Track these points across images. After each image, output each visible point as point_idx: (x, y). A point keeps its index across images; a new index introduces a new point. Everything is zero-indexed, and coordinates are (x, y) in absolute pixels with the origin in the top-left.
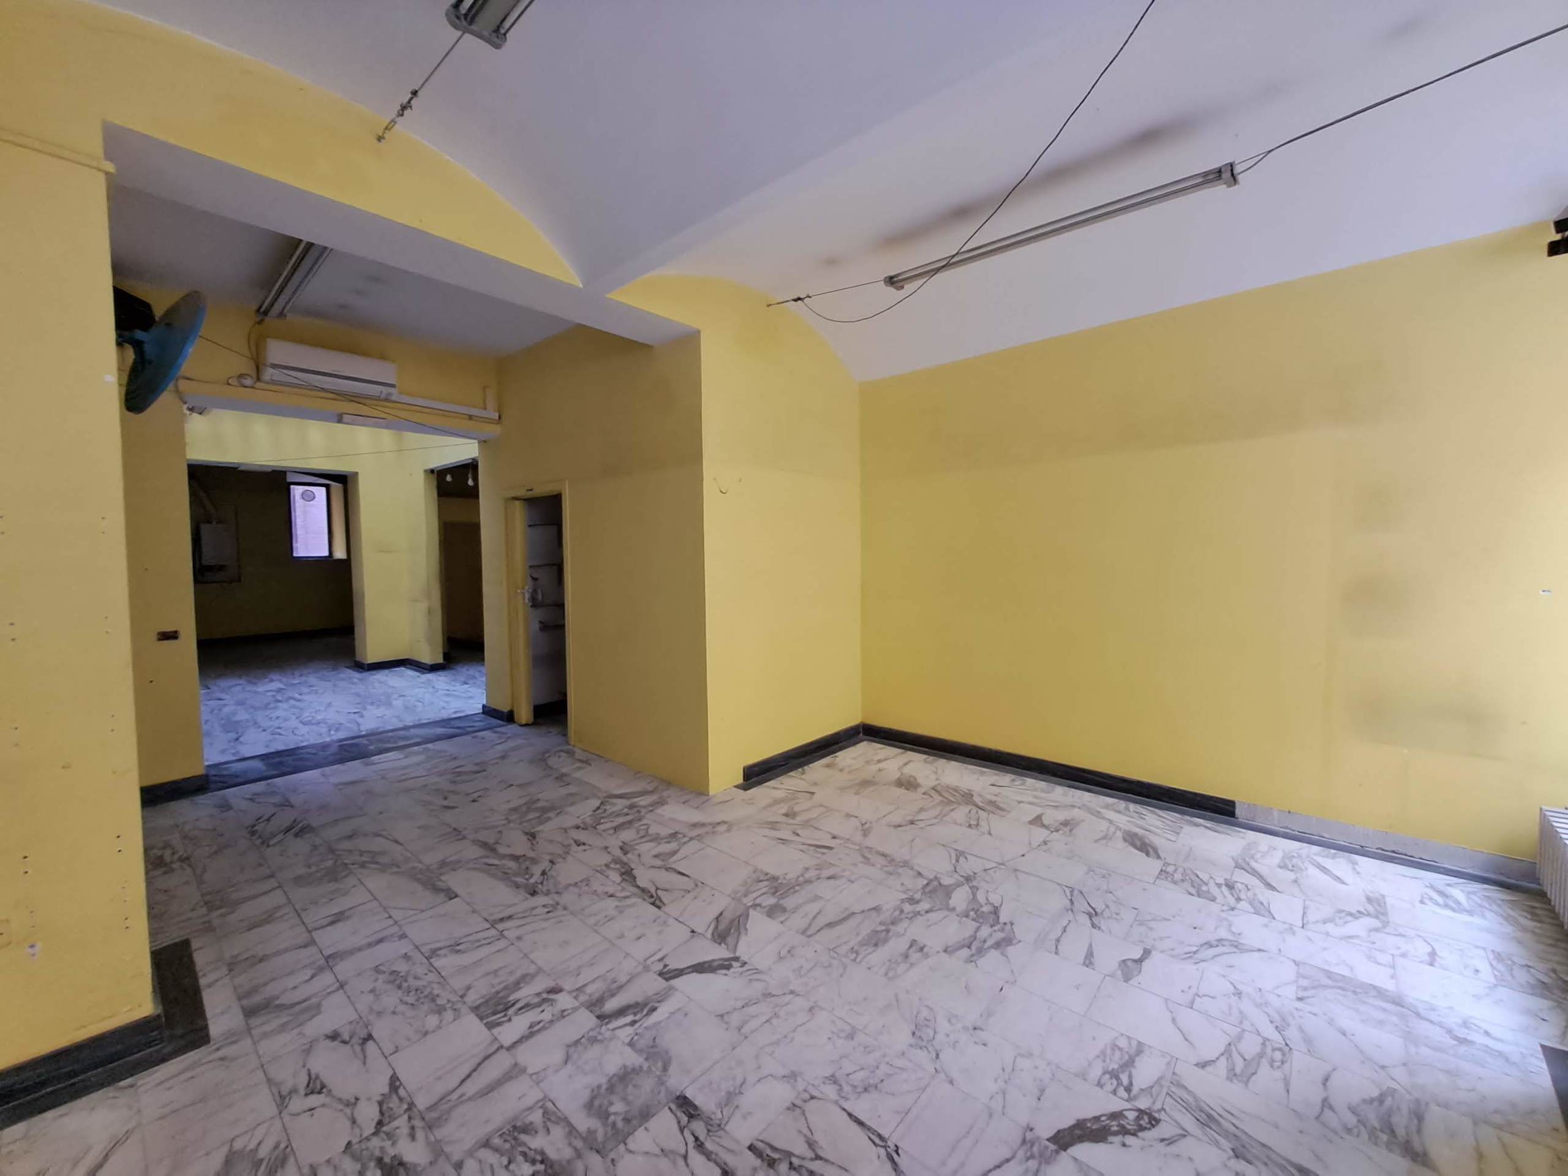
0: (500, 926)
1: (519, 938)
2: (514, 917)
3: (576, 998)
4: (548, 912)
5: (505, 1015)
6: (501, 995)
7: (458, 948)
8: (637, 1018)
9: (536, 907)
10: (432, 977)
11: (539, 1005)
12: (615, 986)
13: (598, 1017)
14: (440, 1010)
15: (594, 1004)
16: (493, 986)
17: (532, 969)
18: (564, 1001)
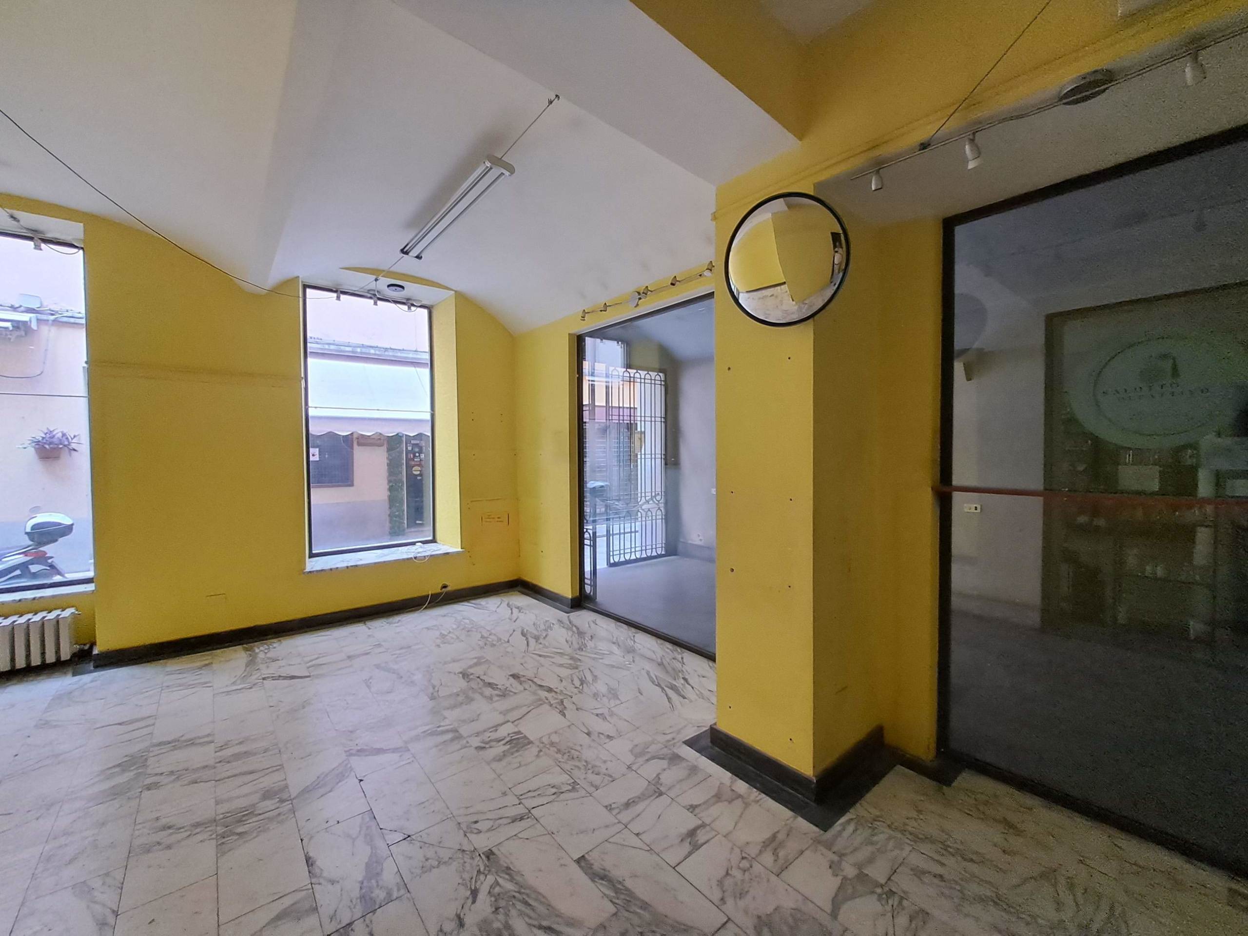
0: (520, 810)
1: (504, 794)
2: (509, 821)
3: (468, 742)
4: (476, 822)
5: (512, 737)
6: (516, 749)
7: (554, 790)
8: (435, 729)
9: (489, 830)
10: (567, 767)
11: (491, 741)
12: (440, 747)
13: (458, 731)
14: (552, 744)
15: (459, 737)
16: (521, 756)
17: (495, 765)
18: (476, 742)
